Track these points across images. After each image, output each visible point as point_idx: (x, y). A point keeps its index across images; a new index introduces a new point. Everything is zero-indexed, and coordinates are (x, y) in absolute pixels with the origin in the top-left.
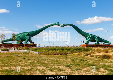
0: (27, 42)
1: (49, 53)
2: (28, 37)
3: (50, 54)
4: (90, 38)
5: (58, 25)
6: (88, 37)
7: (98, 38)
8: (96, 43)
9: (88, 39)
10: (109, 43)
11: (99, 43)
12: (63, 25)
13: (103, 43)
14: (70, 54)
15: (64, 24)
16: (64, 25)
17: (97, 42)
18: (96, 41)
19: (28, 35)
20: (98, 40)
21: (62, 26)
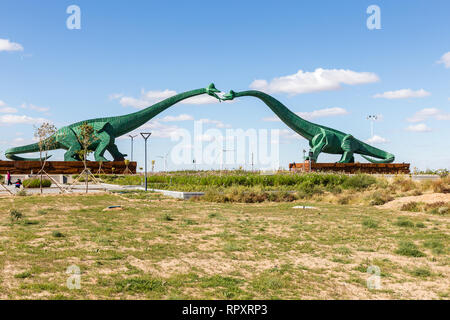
0: (102, 155)
1: (228, 196)
2: (105, 137)
3: (232, 200)
4: (324, 141)
5: (211, 94)
6: (316, 137)
7: (351, 139)
8: (344, 159)
9: (316, 143)
10: (388, 158)
11: (352, 160)
12: (229, 94)
13: (367, 159)
14: (302, 198)
15: (232, 92)
16: (234, 95)
17: (346, 153)
18: (341, 152)
19: (107, 128)
20: (351, 148)
21: (228, 98)
